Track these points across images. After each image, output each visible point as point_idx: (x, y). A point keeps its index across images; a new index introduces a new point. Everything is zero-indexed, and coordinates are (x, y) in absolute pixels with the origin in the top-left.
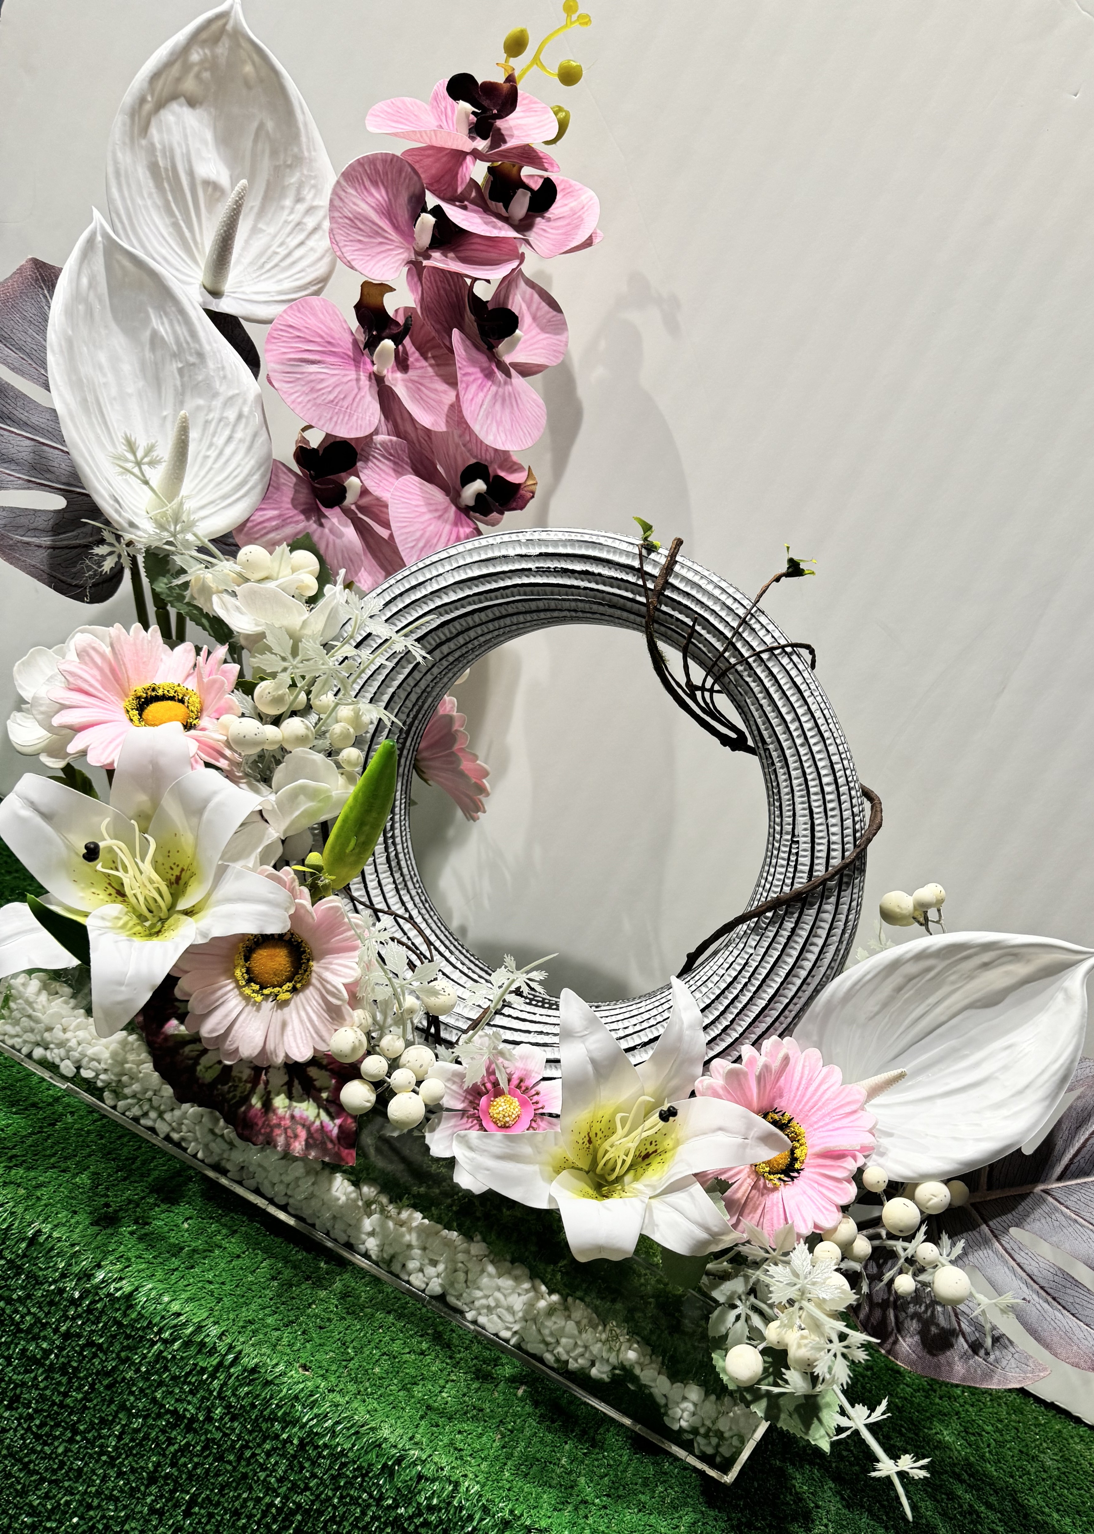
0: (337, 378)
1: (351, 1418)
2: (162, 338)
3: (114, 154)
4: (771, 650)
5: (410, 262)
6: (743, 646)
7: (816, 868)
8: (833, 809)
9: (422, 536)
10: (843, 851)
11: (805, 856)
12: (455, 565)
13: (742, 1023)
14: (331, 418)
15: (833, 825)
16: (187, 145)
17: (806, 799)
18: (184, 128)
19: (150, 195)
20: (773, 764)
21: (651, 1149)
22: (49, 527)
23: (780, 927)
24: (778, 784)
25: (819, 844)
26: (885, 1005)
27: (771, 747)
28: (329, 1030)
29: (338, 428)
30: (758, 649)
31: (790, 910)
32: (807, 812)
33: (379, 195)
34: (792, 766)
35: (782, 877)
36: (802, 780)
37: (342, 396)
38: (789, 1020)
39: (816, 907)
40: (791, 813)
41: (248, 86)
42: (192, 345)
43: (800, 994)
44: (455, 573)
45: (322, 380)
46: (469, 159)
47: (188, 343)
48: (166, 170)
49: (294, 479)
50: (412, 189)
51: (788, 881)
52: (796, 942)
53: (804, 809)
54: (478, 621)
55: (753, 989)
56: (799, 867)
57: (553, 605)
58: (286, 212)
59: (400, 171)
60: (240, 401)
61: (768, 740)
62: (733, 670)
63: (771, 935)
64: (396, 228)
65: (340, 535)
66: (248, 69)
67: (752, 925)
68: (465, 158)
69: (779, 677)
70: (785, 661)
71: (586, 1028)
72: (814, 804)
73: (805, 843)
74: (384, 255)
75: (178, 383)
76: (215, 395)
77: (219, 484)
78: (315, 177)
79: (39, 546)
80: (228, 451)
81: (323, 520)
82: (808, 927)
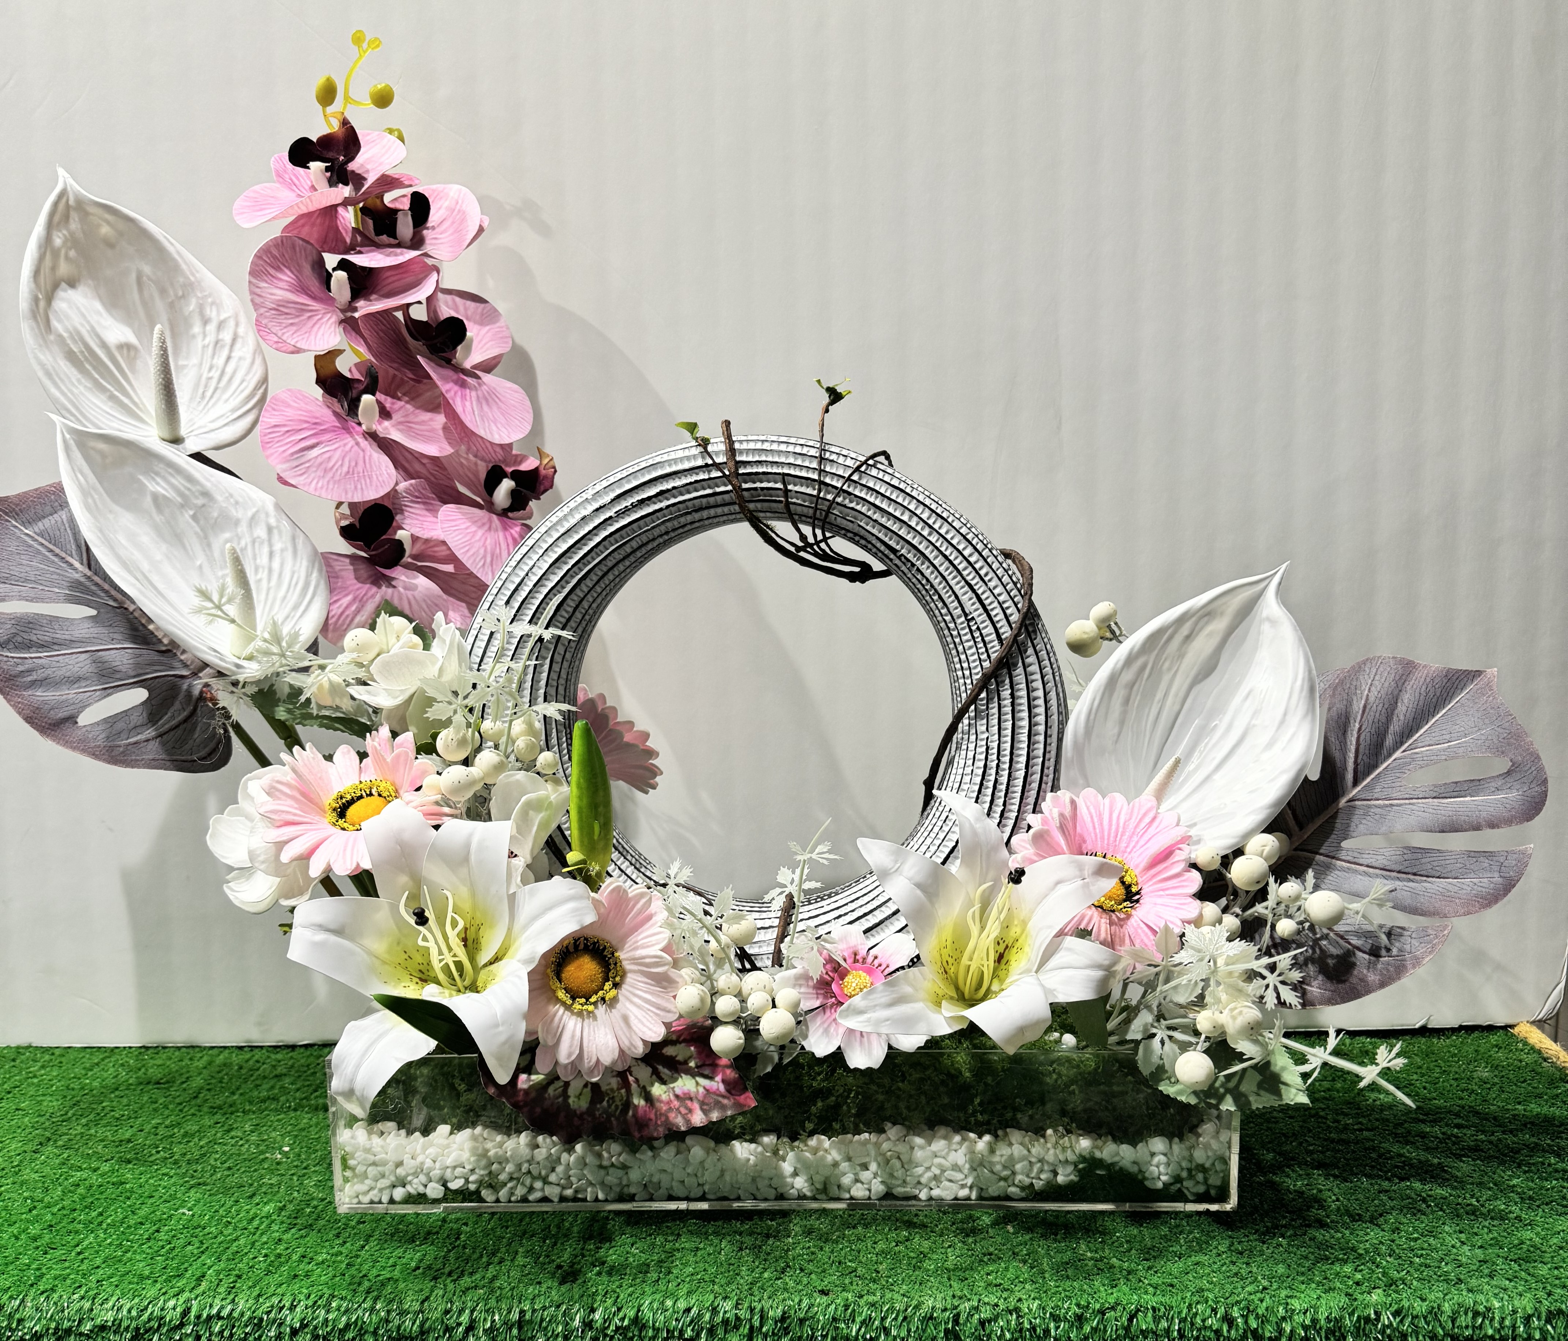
0: (339, 451)
1: (892, 1309)
2: (164, 496)
3: (37, 358)
4: (857, 469)
5: (341, 322)
6: (832, 479)
7: (1001, 631)
8: (986, 574)
9: (485, 551)
10: (1016, 605)
11: (986, 627)
12: (541, 552)
13: (1013, 801)
14: (356, 488)
15: (995, 588)
16: (88, 322)
17: (959, 578)
18: (78, 308)
19: (79, 380)
20: (913, 565)
21: (1001, 949)
22: (145, 720)
23: (999, 699)
24: (928, 580)
25: (992, 610)
26: (1122, 722)
27: (903, 551)
28: (668, 1000)
29: (366, 493)
30: (847, 475)
31: (999, 680)
32: (967, 588)
33: (287, 277)
34: (931, 557)
35: (976, 657)
36: (947, 564)
37: (353, 464)
38: (1051, 776)
39: (1020, 664)
40: (953, 597)
41: (111, 245)
42: (194, 489)
43: (1048, 749)
44: (545, 558)
45: (330, 458)
46: (341, 210)
47: (189, 489)
48: (82, 352)
49: (347, 561)
50: (310, 258)
51: (984, 657)
52: (1020, 704)
53: (962, 587)
54: (586, 590)
55: (1007, 766)
56: (987, 639)
57: (644, 539)
58: (200, 338)
59: (293, 247)
60: (263, 516)
61: (898, 547)
62: (834, 505)
63: (995, 711)
64: (314, 298)
65: (414, 588)
66: (105, 230)
67: (973, 714)
68: (336, 211)
69: (877, 488)
70: (874, 472)
71: (896, 862)
72: (968, 578)
73: (979, 615)
74: (317, 326)
75: (198, 529)
76: (237, 522)
77: (285, 597)
78: (210, 295)
79: (147, 740)
80: (276, 565)
81: (394, 583)
82: (1024, 686)
